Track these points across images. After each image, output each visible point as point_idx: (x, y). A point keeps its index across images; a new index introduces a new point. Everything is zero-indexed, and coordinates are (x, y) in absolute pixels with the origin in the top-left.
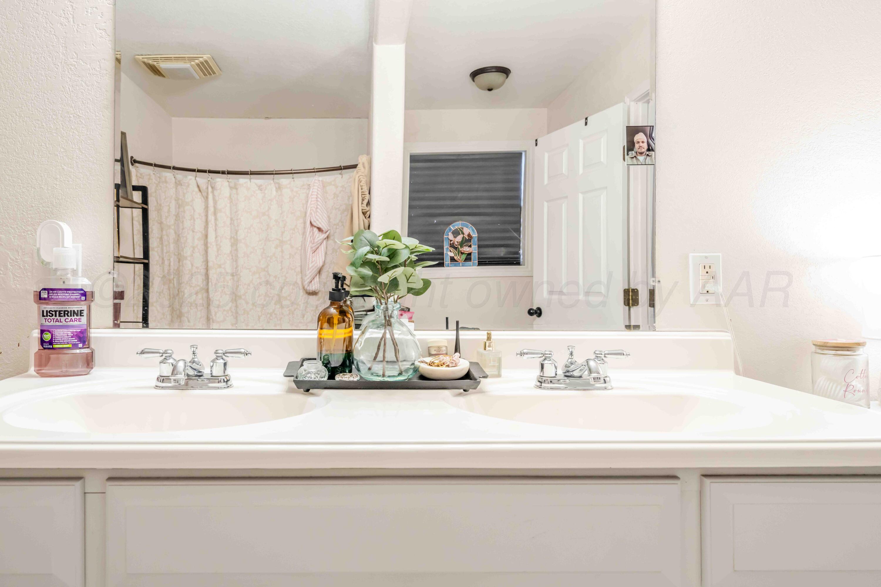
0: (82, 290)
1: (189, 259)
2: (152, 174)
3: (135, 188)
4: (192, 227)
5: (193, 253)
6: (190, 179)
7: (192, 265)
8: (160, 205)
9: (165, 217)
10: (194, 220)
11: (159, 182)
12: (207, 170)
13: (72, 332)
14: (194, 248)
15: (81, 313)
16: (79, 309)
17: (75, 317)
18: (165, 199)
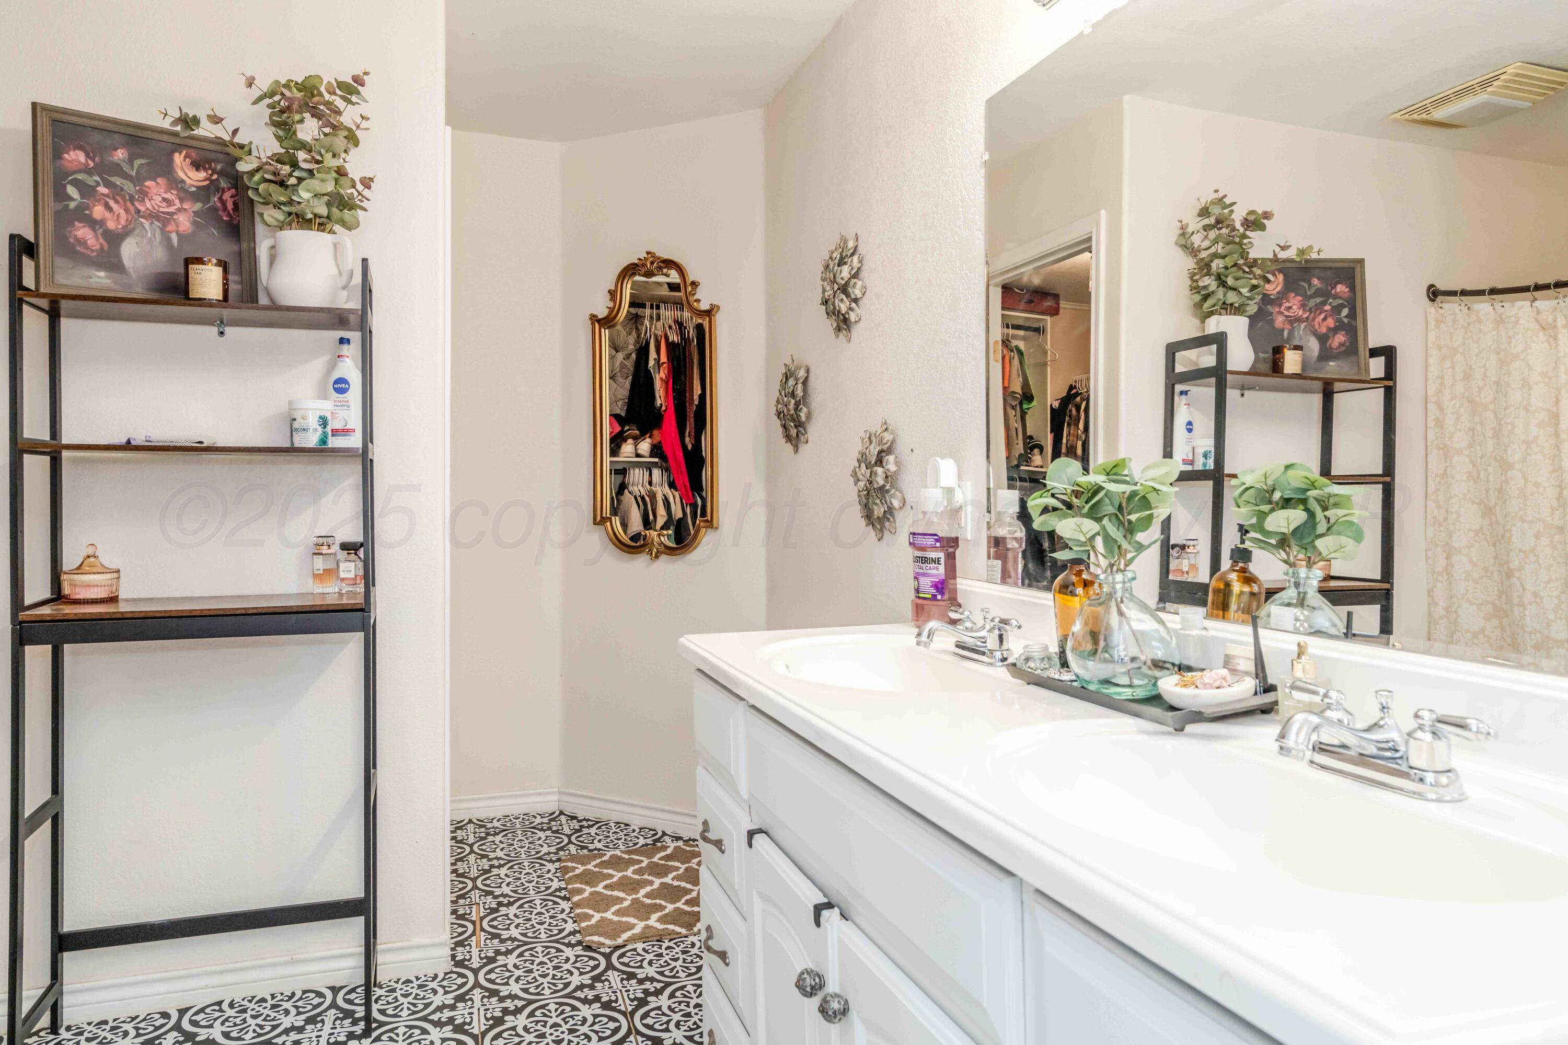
0: (936, 535)
1: (1518, 466)
2: (1457, 310)
3: (1374, 353)
4: (1525, 403)
5: (1528, 454)
6: (1522, 307)
7: (1525, 479)
8: (1471, 367)
9: (1477, 390)
10: (1530, 388)
11: (1469, 324)
12: (1550, 284)
13: (932, 582)
14: (1528, 444)
15: (938, 561)
16: (937, 557)
17: (934, 565)
18: (1477, 355)
